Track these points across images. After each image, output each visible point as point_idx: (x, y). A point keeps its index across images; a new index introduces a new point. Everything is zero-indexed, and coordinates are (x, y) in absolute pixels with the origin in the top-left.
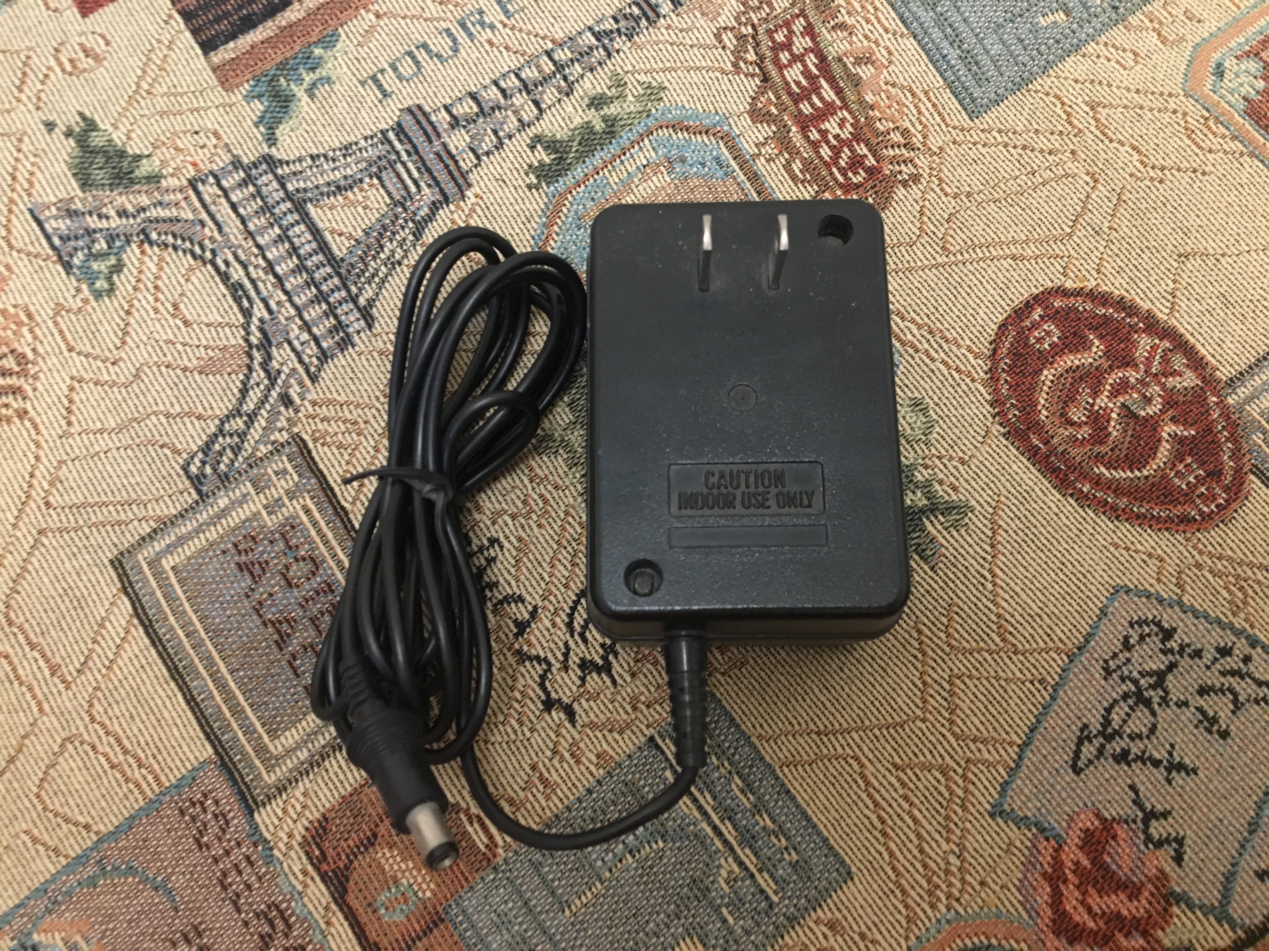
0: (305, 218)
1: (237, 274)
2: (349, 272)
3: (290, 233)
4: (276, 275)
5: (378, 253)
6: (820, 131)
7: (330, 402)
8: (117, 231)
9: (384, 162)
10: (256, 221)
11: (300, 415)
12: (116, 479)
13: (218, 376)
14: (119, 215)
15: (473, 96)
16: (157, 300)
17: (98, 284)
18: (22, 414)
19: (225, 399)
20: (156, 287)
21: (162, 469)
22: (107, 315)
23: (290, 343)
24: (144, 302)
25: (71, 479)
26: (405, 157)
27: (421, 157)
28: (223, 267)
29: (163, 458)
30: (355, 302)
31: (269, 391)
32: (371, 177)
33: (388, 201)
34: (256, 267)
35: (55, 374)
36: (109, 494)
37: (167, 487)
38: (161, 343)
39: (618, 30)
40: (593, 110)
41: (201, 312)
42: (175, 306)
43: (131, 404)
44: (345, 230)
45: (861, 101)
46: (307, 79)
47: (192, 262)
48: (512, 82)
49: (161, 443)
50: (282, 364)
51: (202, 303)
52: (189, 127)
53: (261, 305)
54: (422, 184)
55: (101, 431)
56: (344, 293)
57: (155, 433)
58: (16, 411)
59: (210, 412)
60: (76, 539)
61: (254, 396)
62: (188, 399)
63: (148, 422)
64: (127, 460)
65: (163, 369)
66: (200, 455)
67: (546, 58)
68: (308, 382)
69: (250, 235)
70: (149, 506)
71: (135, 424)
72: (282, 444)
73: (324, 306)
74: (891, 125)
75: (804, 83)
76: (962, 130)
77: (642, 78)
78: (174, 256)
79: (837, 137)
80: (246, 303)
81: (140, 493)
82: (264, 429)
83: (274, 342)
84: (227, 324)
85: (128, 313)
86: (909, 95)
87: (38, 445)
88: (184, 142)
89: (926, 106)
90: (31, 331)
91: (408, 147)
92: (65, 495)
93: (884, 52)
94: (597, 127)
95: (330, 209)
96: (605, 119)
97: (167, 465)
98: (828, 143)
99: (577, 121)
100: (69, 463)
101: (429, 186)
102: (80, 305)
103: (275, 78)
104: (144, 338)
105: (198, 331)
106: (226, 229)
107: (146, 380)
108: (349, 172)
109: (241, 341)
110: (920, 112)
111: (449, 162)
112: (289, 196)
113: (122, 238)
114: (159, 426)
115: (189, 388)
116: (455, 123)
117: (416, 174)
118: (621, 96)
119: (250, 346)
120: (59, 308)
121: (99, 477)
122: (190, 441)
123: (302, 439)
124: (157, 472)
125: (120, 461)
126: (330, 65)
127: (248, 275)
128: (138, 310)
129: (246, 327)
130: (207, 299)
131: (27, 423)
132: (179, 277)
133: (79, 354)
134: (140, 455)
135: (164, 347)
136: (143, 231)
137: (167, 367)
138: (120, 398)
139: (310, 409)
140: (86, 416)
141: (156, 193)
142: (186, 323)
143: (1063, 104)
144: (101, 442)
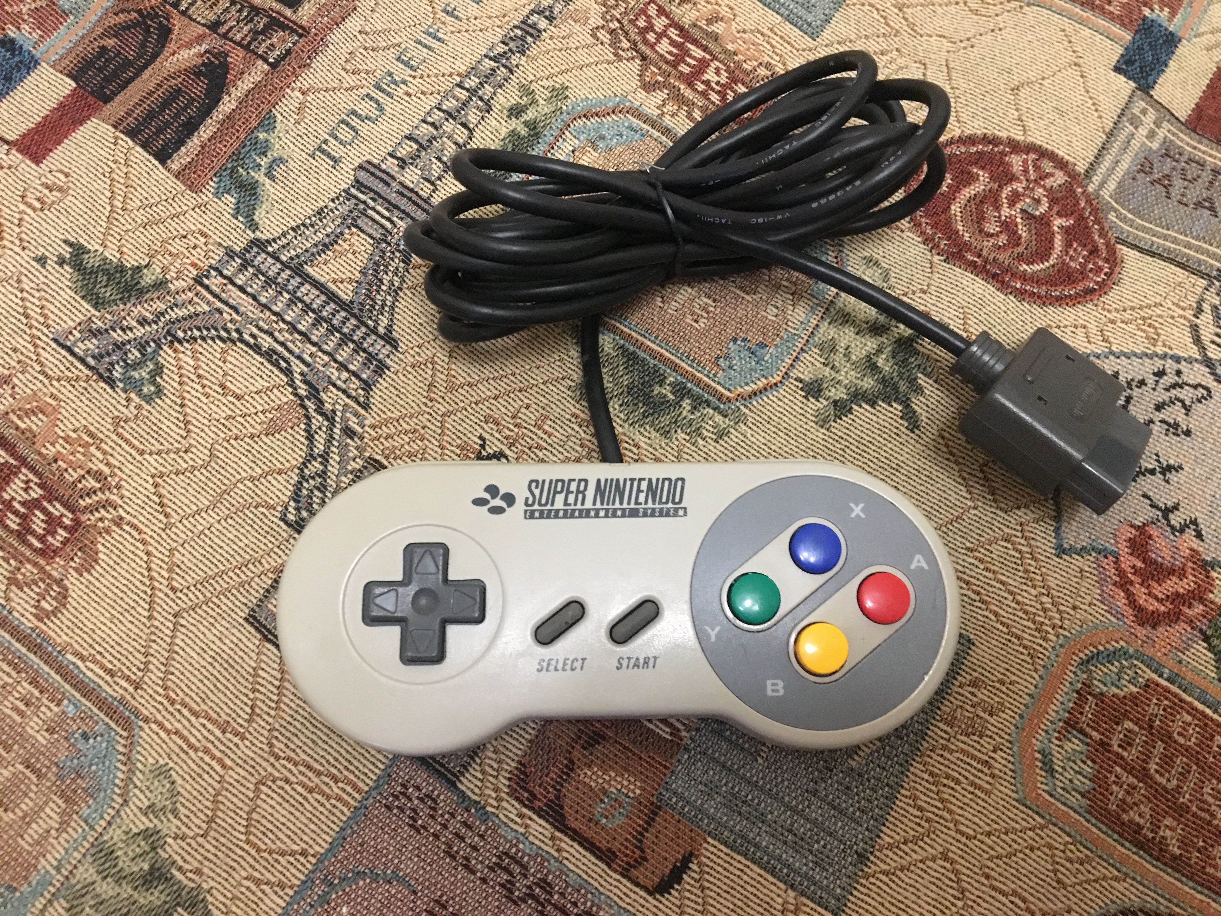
0: (307, 278)
1: (266, 342)
2: (361, 310)
3: (299, 294)
4: (301, 333)
5: (379, 287)
6: (703, 82)
7: (386, 422)
8: (145, 338)
9: (356, 213)
10: (266, 294)
11: (366, 440)
12: (227, 548)
13: (283, 433)
14: (142, 325)
15: (410, 138)
16: (203, 386)
17: (145, 390)
18: (119, 522)
19: (296, 449)
20: (199, 376)
21: (263, 526)
22: (164, 413)
23: (334, 385)
24: (193, 392)
25: (186, 561)
26: (371, 203)
27: (384, 199)
28: (252, 341)
29: (261, 516)
30: (376, 334)
31: (332, 430)
32: (349, 228)
33: (372, 242)
34: (280, 331)
35: (136, 478)
36: (225, 562)
37: (273, 540)
38: (223, 421)
39: (510, 50)
40: (514, 119)
41: (247, 384)
42: (222, 386)
43: (215, 480)
44: (344, 277)
45: (725, 51)
46: (262, 163)
47: (222, 345)
48: (438, 116)
49: (254, 504)
50: (334, 404)
51: (246, 376)
52: (175, 233)
53: (297, 362)
54: (395, 219)
55: (198, 512)
56: (364, 329)
57: (246, 497)
58: (112, 520)
59: (288, 465)
60: (209, 610)
61: (320, 439)
62: (265, 460)
63: (236, 490)
64: (231, 529)
65: (232, 441)
66: (292, 504)
67: (458, 89)
68: (363, 412)
69: (265, 306)
70: (263, 561)
71: (226, 496)
72: (359, 470)
73: (352, 346)
74: (756, 63)
75: (675, 51)
76: (810, 50)
77: (545, 83)
78: (205, 345)
79: (718, 83)
80: (283, 364)
81: (251, 552)
82: (339, 463)
83: (321, 388)
84: (274, 386)
85: (182, 406)
86: (759, 36)
87: (144, 542)
88: (177, 246)
89: (776, 40)
90: (98, 448)
91: (372, 195)
92: (187, 577)
93: (727, 9)
94: (523, 132)
95: (325, 263)
96: (526, 124)
97: (266, 521)
98: (713, 89)
99: (504, 132)
100: (180, 548)
101: (401, 219)
102: (136, 412)
103: (233, 170)
104: (206, 422)
105: (251, 400)
106: (242, 309)
107: (221, 456)
108: (329, 230)
109: (291, 397)
110: (773, 46)
111: (409, 195)
112: (285, 266)
113: (152, 344)
114: (248, 491)
115: (262, 451)
116: (403, 163)
117: (387, 214)
118: (534, 102)
119: (301, 398)
120: (117, 421)
121: (211, 550)
122: (280, 494)
123: (376, 461)
124: (260, 530)
125: (225, 531)
126: (277, 146)
127: (276, 340)
128: (190, 401)
129: (291, 384)
130: (249, 371)
131: (127, 528)
132: (216, 361)
133: (151, 454)
134: (240, 521)
135: (226, 423)
136: (169, 333)
137: (236, 439)
138: (203, 479)
139: (373, 433)
140: (179, 504)
141: (168, 297)
142: (238, 398)
143: (877, 10)
144: (201, 521)
